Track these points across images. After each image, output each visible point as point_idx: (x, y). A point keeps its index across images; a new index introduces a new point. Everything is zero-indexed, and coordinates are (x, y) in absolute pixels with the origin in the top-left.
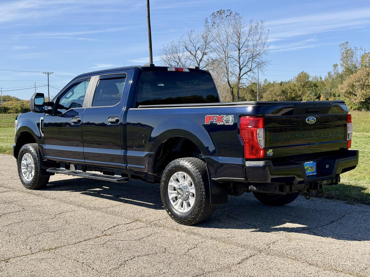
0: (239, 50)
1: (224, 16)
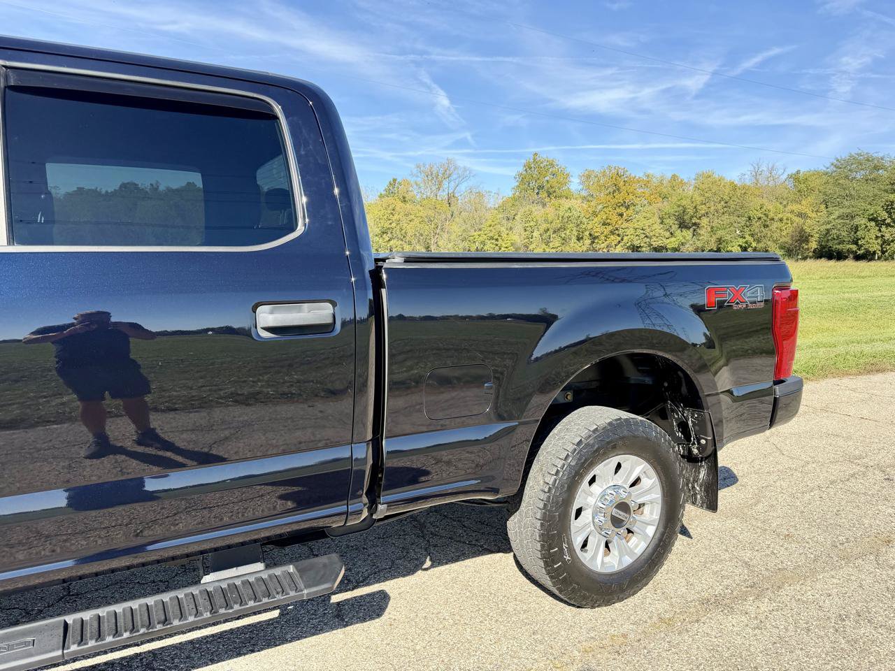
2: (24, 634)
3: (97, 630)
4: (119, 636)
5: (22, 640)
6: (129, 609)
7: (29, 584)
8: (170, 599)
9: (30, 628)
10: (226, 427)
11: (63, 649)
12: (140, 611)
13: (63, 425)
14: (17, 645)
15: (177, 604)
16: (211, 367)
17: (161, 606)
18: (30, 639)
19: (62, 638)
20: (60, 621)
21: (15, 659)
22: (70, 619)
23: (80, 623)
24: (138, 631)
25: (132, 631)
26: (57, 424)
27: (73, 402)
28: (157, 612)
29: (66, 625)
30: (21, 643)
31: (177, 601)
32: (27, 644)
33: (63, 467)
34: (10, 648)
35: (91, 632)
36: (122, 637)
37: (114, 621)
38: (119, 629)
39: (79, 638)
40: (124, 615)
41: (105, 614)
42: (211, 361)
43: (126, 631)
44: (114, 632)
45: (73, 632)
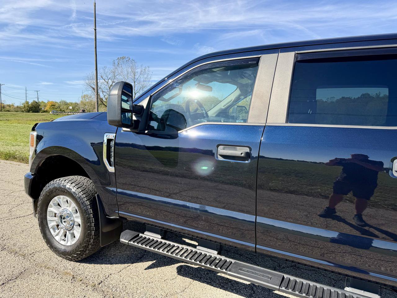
0: (135, 82)
1: (125, 60)
2: (269, 273)
3: (294, 286)
4: (301, 294)
5: (268, 275)
6: (302, 282)
7: (278, 256)
8: (327, 289)
9: (272, 272)
10: (384, 219)
11: (280, 287)
12: (313, 288)
13: (310, 197)
14: (266, 276)
15: (329, 293)
16: (386, 188)
17: (322, 290)
18: (270, 276)
19: (280, 282)
20: (282, 275)
21: (264, 281)
22: (286, 276)
23: (288, 280)
24: (309, 296)
25: (306, 294)
26: (307, 196)
27: (316, 189)
28: (319, 292)
29: (283, 278)
30: (267, 276)
31: (330, 292)
32: (268, 277)
33: (305, 215)
34: (263, 276)
35: (291, 286)
36: (302, 295)
37: (301, 286)
38: (302, 291)
39: (286, 286)
40: (306, 285)
41: (299, 281)
42: (387, 185)
43: (304, 293)
44: (300, 291)
45: (285, 282)
